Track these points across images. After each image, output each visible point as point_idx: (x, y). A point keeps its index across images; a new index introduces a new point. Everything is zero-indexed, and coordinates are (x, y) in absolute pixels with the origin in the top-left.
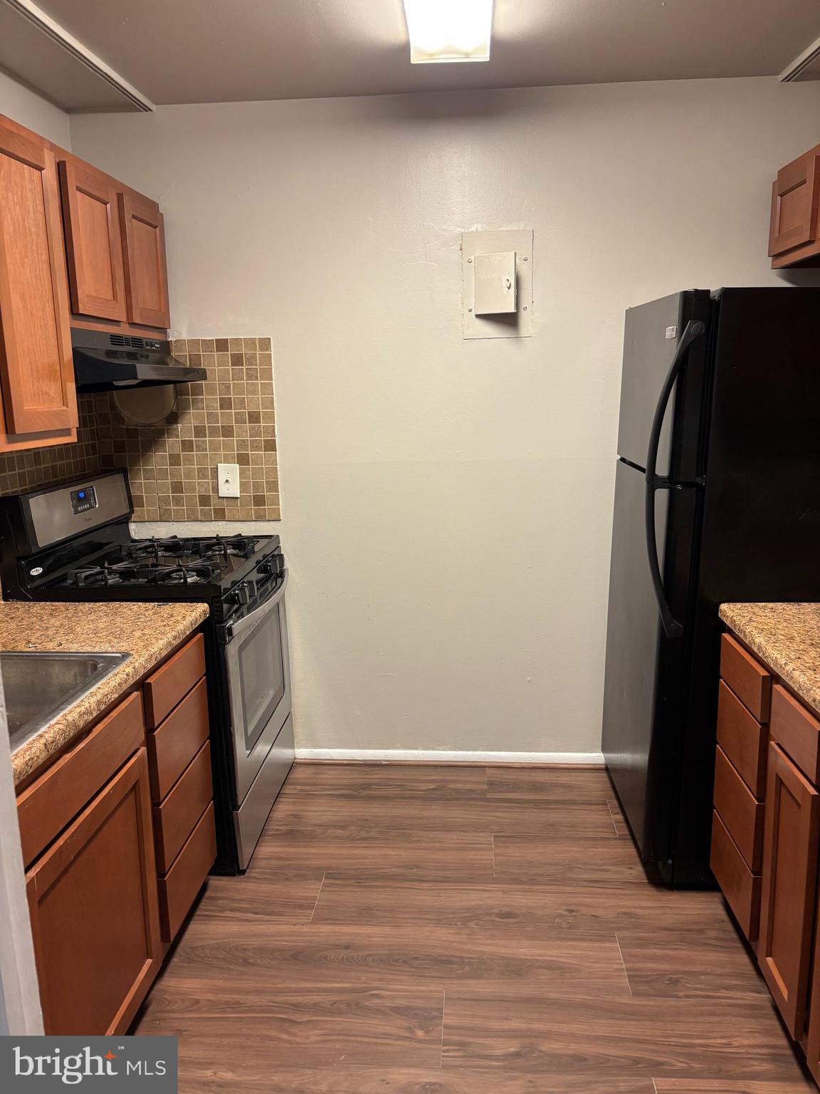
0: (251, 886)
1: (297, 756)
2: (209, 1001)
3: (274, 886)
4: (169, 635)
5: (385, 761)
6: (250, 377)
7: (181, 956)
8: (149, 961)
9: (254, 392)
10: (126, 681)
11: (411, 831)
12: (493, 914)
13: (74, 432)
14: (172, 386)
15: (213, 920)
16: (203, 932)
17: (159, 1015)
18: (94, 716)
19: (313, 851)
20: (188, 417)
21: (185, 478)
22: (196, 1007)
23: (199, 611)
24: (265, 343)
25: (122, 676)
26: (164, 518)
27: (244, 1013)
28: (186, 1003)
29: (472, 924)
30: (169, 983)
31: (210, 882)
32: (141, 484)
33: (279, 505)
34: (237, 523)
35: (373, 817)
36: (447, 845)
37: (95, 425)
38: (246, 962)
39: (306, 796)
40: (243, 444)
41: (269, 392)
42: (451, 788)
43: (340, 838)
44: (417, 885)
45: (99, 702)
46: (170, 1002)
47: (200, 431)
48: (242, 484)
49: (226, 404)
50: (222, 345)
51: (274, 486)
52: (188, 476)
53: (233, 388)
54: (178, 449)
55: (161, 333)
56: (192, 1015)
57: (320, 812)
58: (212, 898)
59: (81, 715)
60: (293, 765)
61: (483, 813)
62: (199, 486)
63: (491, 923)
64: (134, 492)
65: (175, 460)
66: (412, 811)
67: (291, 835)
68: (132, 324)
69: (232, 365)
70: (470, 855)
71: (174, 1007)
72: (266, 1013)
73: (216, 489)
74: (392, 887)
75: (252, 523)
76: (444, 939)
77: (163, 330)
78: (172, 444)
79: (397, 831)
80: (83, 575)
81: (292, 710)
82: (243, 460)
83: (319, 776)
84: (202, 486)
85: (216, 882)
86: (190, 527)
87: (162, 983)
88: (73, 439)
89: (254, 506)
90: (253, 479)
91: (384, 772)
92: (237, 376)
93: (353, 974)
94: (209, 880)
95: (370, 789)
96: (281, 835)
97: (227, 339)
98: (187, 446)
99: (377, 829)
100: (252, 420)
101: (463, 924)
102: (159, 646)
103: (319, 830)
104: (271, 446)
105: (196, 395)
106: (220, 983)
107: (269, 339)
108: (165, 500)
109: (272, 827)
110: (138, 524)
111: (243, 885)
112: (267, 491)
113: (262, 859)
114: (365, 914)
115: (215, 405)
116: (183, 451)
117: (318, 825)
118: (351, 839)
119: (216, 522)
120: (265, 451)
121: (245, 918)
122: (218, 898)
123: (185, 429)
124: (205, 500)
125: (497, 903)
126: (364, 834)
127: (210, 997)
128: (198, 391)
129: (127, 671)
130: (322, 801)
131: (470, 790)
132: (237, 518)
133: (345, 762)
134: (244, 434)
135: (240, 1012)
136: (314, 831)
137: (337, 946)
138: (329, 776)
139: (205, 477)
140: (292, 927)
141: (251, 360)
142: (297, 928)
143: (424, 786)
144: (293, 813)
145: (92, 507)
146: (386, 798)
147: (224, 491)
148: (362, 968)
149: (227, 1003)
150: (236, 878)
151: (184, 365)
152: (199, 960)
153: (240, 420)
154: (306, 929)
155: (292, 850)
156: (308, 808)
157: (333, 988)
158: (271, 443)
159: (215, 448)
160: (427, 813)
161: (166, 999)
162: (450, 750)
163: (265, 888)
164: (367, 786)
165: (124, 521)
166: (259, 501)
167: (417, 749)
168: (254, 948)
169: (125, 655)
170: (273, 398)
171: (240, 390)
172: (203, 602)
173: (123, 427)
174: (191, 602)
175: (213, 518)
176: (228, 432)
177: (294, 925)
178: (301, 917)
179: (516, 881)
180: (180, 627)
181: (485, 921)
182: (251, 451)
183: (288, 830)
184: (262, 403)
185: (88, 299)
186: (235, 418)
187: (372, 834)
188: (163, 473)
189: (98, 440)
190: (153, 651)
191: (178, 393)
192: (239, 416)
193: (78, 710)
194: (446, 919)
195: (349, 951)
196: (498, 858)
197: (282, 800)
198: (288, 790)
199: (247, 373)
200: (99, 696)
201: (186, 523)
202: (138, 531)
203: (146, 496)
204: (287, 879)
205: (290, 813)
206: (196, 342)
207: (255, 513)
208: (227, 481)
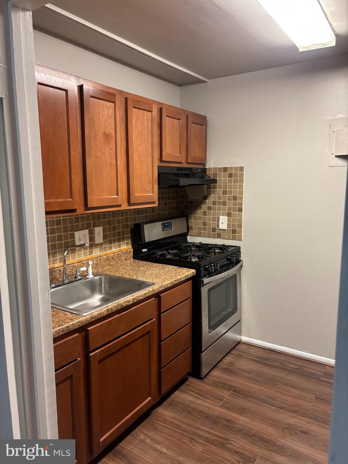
0: (203, 385)
1: (242, 339)
2: (170, 421)
3: (211, 388)
4: (173, 280)
5: (278, 350)
6: (235, 182)
7: (168, 402)
8: (150, 398)
9: (236, 188)
10: (148, 293)
11: (276, 383)
12: (298, 430)
13: (157, 203)
14: (206, 185)
15: (184, 393)
16: (179, 396)
17: (153, 420)
18: (131, 303)
19: (233, 378)
20: (210, 197)
21: (208, 220)
22: (165, 421)
23: (191, 272)
24: (242, 169)
25: (147, 291)
26: (199, 235)
27: (180, 430)
28: (162, 419)
29: (286, 431)
30: (160, 410)
31: (189, 379)
32: (193, 222)
33: (241, 234)
34: (225, 240)
35: (264, 372)
36: (291, 394)
37: (179, 199)
38: (189, 412)
39: (239, 356)
40: (230, 209)
41: (241, 188)
42: (305, 370)
43: (245, 377)
44: (269, 406)
45: (134, 299)
46: (157, 416)
47: (214, 203)
48: (228, 224)
49: (225, 193)
50: (225, 169)
51: (240, 226)
52: (209, 220)
53: (228, 187)
54: (206, 210)
55: (203, 165)
56: (162, 424)
57: (243, 364)
58: (186, 384)
59: (124, 302)
60: (239, 343)
61: (316, 385)
62: (212, 224)
63: (295, 433)
64: (190, 225)
65: (205, 213)
66: (283, 375)
67: (227, 370)
68: (188, 163)
69: (228, 178)
70: (300, 402)
71: (158, 419)
72: (187, 433)
73: (218, 226)
74: (257, 403)
75: (231, 240)
76: (271, 432)
77: (204, 164)
78: (204, 207)
79: (272, 382)
80: (159, 253)
81: (241, 319)
82: (229, 215)
83: (248, 350)
84: (213, 224)
85: (191, 379)
86: (208, 240)
87: (158, 409)
88: (156, 205)
89: (232, 234)
90: (232, 223)
91: (277, 355)
92: (230, 182)
93: (226, 432)
94: (189, 378)
95: (267, 361)
96: (222, 369)
97: (227, 167)
98: (209, 208)
99: (262, 378)
100: (234, 199)
101: (282, 429)
102: (168, 282)
103: (238, 371)
104: (240, 210)
105: (214, 189)
106: (177, 416)
107: (243, 167)
108: (200, 228)
109: (221, 365)
110: (190, 236)
111: (200, 384)
112: (237, 228)
113: (211, 376)
114: (242, 411)
115: (221, 193)
116: (208, 210)
117: (239, 369)
118: (249, 378)
119: (217, 239)
120: (238, 212)
121: (195, 396)
122: (190, 386)
123: (209, 202)
124: (214, 230)
125: (303, 426)
126: (256, 378)
127: (171, 420)
128: (215, 187)
129: (149, 290)
130: (245, 360)
131: (314, 374)
132: (225, 238)
133: (261, 347)
134: (230, 205)
135: (178, 429)
136: (236, 371)
137: (225, 419)
138: (252, 351)
139: (215, 221)
140: (211, 405)
141: (236, 175)
142: (213, 406)
143: (292, 366)
144: (231, 361)
145: (170, 229)
146: (273, 366)
147: (222, 227)
148: (231, 431)
149: (176, 424)
150: (199, 380)
151: (211, 178)
152: (173, 405)
153: (229, 199)
154: (216, 408)
155: (225, 376)
156: (238, 361)
157: (216, 434)
158: (241, 208)
159: (219, 210)
160: (288, 378)
161: (156, 415)
162: (310, 353)
163: (208, 387)
164: (267, 359)
165: (185, 235)
166: (234, 232)
167: (294, 349)
168: (194, 408)
169: (153, 284)
170: (243, 190)
171: (230, 187)
172: (194, 269)
173: (188, 200)
174: (190, 268)
175: (216, 237)
176: (224, 204)
177: (212, 405)
178: (216, 403)
179: (316, 419)
180: (179, 277)
181: (293, 432)
182: (233, 211)
183: (227, 368)
184: (238, 193)
185: (167, 155)
186: (228, 198)
187: (260, 379)
188: (200, 218)
189: (180, 204)
190: (164, 284)
191: (209, 188)
192: (229, 198)
193: (124, 300)
194: (277, 425)
195: (228, 422)
196: (312, 407)
197: (229, 355)
198: (234, 352)
199: (234, 181)
200: (134, 297)
201: (206, 238)
202: (190, 239)
203: (194, 227)
204: (218, 387)
205: (230, 361)
206: (215, 168)
207: (232, 237)
208: (222, 223)
